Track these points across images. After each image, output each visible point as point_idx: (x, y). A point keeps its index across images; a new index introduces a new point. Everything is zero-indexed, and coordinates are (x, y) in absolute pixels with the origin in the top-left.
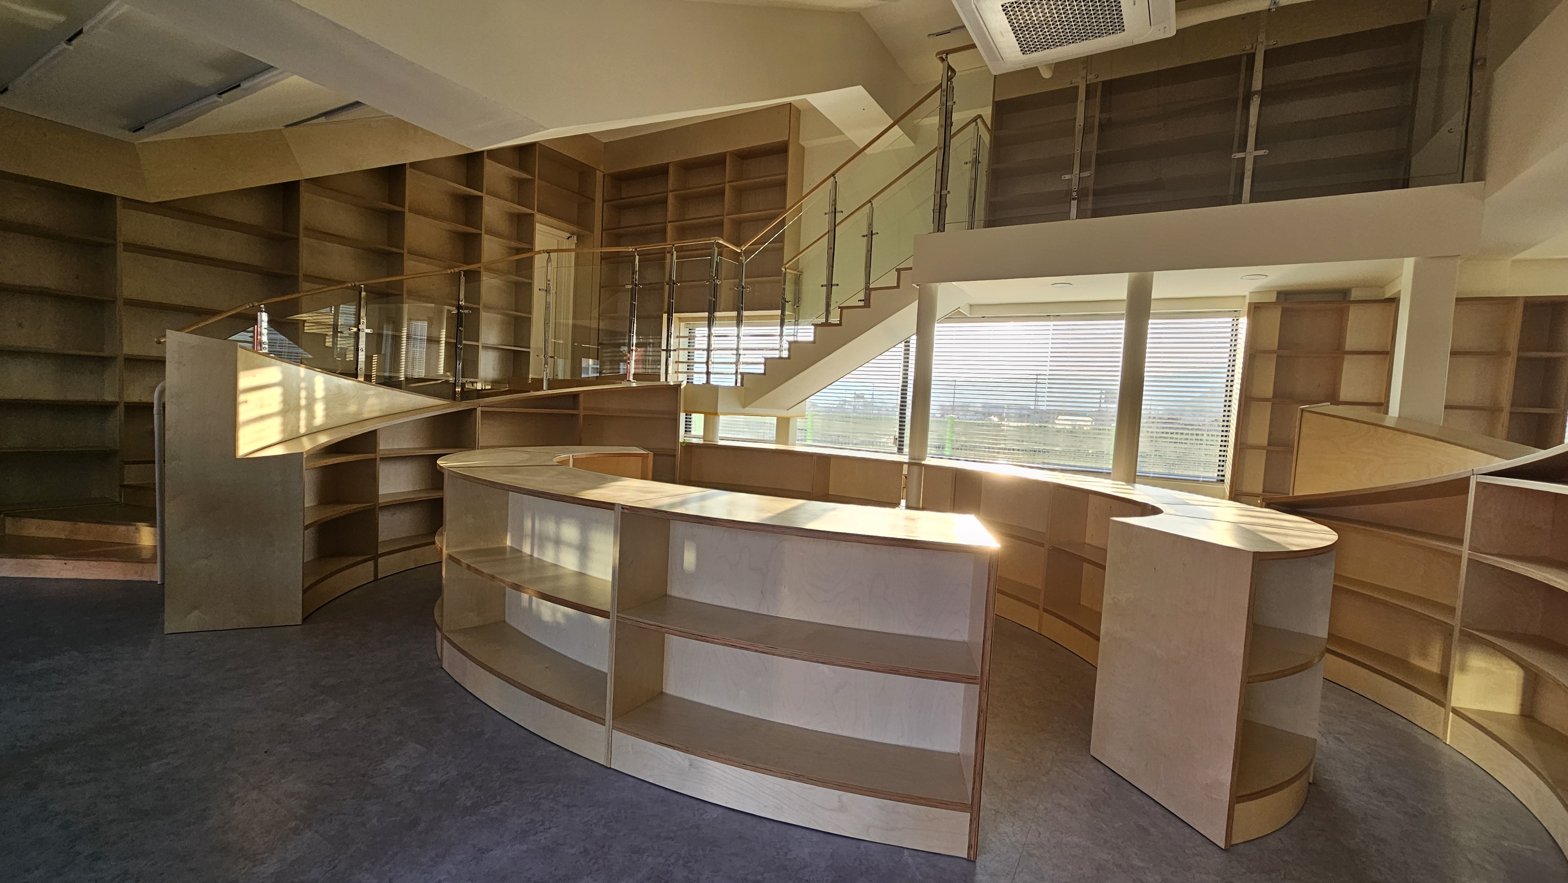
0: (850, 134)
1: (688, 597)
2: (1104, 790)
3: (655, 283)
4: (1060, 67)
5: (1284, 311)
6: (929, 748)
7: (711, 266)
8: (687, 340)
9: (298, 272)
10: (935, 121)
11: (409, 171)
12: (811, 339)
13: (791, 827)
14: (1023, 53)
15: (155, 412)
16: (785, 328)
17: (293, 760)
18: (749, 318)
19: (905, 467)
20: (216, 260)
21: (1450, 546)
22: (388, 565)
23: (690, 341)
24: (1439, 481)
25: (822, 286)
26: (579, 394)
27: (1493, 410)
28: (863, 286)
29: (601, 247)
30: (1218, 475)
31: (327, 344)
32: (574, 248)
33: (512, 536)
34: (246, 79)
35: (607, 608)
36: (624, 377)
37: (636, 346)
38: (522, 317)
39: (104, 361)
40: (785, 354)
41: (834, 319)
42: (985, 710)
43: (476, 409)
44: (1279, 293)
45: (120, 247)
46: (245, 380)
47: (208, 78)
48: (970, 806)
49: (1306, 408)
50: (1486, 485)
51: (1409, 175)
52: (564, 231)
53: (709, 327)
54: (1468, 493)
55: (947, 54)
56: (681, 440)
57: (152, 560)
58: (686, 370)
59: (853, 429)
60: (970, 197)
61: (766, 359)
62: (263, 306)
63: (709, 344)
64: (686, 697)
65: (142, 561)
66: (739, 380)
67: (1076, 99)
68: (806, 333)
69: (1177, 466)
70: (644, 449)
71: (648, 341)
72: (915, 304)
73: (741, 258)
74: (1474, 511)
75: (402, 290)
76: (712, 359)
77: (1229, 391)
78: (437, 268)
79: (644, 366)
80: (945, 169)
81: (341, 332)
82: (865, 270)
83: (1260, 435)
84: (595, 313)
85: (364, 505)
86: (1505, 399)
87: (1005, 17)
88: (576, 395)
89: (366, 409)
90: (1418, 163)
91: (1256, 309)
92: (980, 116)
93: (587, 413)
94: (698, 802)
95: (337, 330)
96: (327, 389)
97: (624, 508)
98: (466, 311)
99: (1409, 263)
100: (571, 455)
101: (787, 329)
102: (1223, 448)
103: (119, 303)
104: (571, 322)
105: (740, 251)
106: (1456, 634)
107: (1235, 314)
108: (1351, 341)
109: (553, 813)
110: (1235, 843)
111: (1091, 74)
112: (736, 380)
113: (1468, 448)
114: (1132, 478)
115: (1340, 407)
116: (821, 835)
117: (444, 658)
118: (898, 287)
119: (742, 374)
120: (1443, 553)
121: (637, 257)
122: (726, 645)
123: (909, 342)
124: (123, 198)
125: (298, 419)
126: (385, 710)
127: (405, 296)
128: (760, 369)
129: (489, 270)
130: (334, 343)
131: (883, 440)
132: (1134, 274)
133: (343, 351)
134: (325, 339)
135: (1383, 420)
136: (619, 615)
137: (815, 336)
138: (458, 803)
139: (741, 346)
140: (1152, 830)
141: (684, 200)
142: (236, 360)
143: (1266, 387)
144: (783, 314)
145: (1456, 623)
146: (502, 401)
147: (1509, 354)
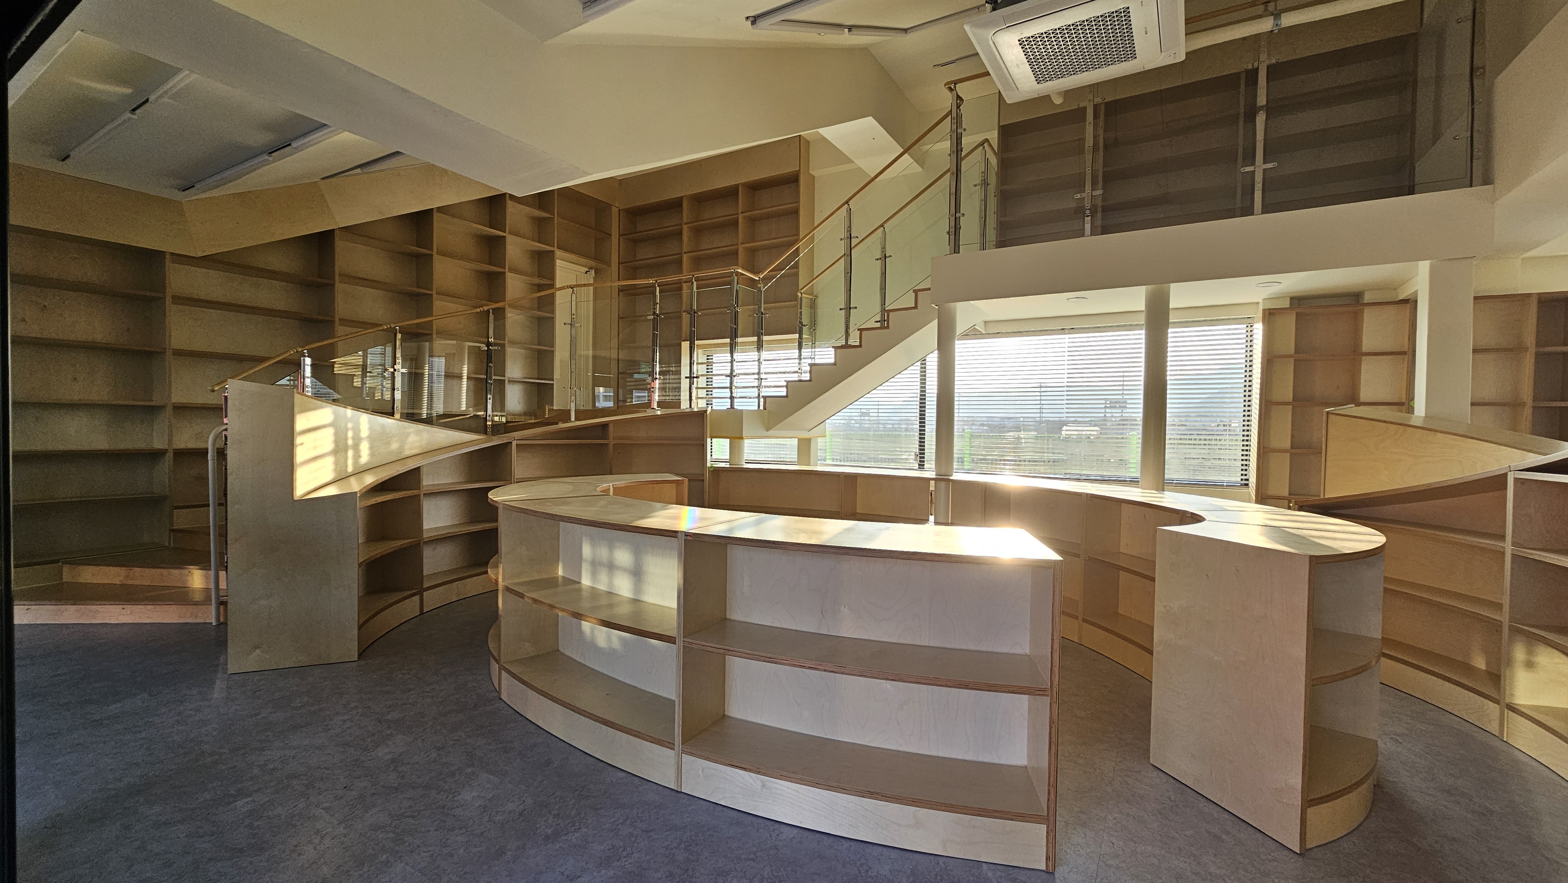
0: (861, 163)
1: (748, 620)
2: (1170, 799)
3: (672, 313)
4: (1068, 94)
5: (1298, 315)
6: (996, 761)
7: (732, 295)
8: (705, 366)
9: (334, 317)
10: (946, 145)
11: (436, 216)
12: (832, 361)
13: (868, 845)
14: (1038, 83)
15: (210, 457)
16: (803, 350)
17: (373, 794)
18: (768, 342)
19: (932, 483)
20: (260, 309)
21: (1492, 542)
22: (433, 599)
23: (708, 367)
24: (1474, 478)
25: (841, 309)
26: (608, 424)
27: (1513, 405)
28: (878, 309)
29: (619, 280)
30: (1242, 480)
31: (355, 384)
32: (592, 282)
33: (564, 568)
34: (296, 139)
35: (673, 633)
36: (648, 405)
37: (659, 375)
38: (546, 350)
39: (153, 410)
40: (806, 377)
41: (854, 340)
42: (1057, 721)
43: (511, 442)
44: (1292, 299)
45: (168, 300)
46: (302, 422)
47: (262, 138)
48: (1046, 818)
49: (1332, 410)
50: (1524, 481)
51: (1414, 181)
52: (583, 266)
53: (732, 353)
54: (1506, 488)
55: (955, 84)
56: (709, 465)
57: (207, 601)
58: (705, 396)
59: (874, 447)
60: (981, 218)
61: (788, 382)
62: (306, 351)
63: (732, 370)
64: (749, 719)
65: (196, 604)
66: (762, 404)
67: (1084, 119)
68: (826, 355)
69: (1197, 471)
70: (677, 475)
71: (671, 369)
72: (935, 323)
73: (759, 285)
74: (1514, 507)
75: (432, 330)
76: (735, 384)
77: (1247, 396)
78: (464, 308)
79: (664, 394)
80: (958, 192)
81: (370, 372)
82: (881, 292)
83: (1282, 439)
84: (615, 342)
85: (409, 541)
86: (1527, 393)
87: (1022, 50)
88: (605, 426)
89: (407, 446)
90: (1422, 169)
91: (1270, 315)
92: (987, 140)
93: (616, 442)
94: (772, 823)
95: (366, 370)
96: (371, 429)
97: (687, 536)
98: (496, 348)
99: (1424, 267)
100: (611, 484)
101: (806, 352)
102: (1245, 453)
103: (169, 353)
104: (591, 353)
105: (758, 279)
106: (1506, 630)
107: (1249, 322)
108: (1368, 342)
109: (633, 839)
110: (1311, 846)
111: (1098, 96)
112: (759, 404)
113: (1500, 444)
114: (1162, 484)
115: (1362, 408)
116: (899, 852)
117: (503, 690)
118: (916, 307)
119: (764, 397)
120: (1483, 550)
121: (658, 289)
122: (794, 665)
123: (925, 360)
124: (172, 254)
125: (346, 459)
126: (452, 743)
127: (434, 336)
128: (783, 392)
129: (513, 306)
130: (363, 383)
131: (904, 457)
132: (1150, 287)
133: (372, 391)
134: (353, 379)
135: (1410, 418)
136: (685, 640)
137: (835, 358)
138: (538, 831)
139: (762, 371)
140: (1224, 837)
141: (698, 231)
142: (294, 405)
143: (1285, 391)
144: (800, 337)
145: (1504, 617)
146: (533, 434)
147: (1526, 349)
